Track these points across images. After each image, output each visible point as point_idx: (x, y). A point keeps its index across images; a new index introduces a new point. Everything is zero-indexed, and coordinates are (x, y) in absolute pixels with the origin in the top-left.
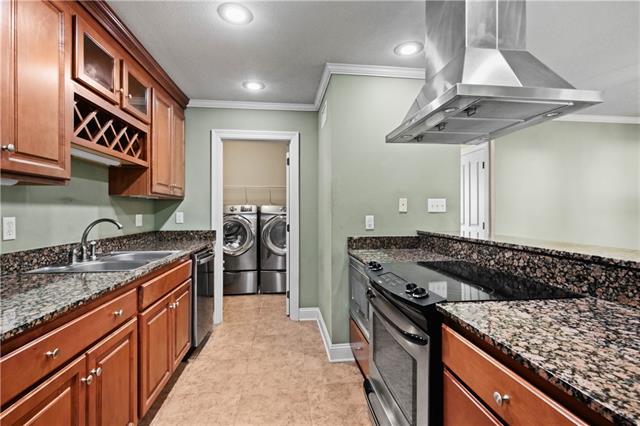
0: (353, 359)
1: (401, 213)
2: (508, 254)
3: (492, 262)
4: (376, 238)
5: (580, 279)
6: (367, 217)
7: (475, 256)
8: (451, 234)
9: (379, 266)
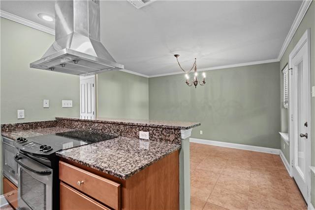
0: (8, 203)
1: (45, 108)
2: (96, 125)
3: (91, 129)
4: (26, 123)
5: (118, 130)
6: (19, 111)
7: (84, 127)
8: (73, 118)
9: (25, 139)
